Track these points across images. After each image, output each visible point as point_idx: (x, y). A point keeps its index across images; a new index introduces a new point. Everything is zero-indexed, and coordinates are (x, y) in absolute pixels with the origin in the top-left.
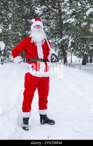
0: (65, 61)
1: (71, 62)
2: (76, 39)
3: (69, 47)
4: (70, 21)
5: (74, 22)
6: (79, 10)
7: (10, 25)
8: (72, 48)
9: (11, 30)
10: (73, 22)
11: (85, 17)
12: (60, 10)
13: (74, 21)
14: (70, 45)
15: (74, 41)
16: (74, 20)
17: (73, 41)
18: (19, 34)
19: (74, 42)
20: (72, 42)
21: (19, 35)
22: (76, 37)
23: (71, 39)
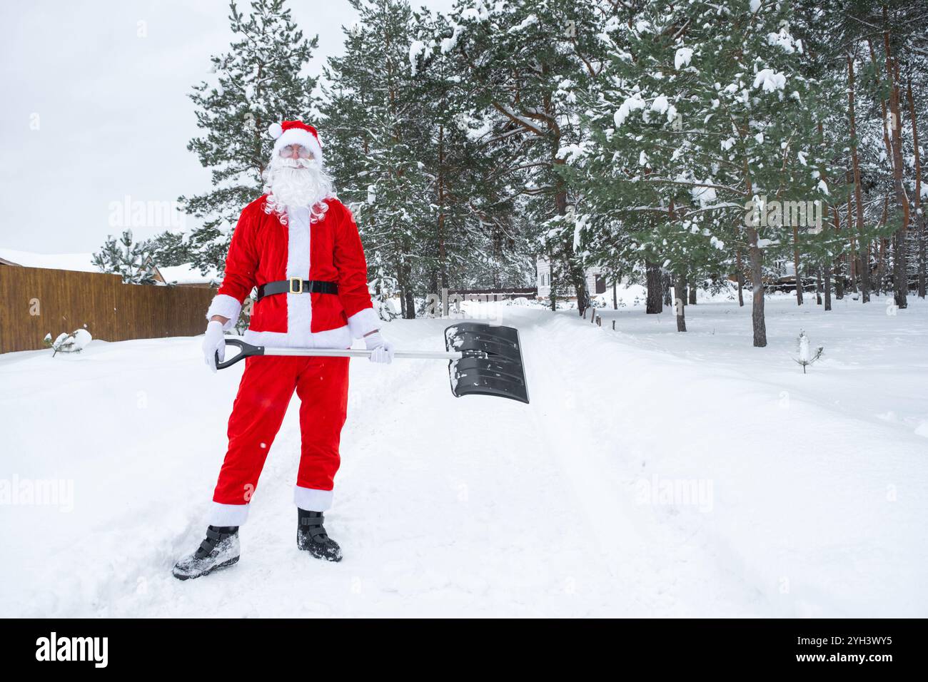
0: (584, 303)
1: (616, 308)
2: (598, 218)
3: (575, 248)
4: (571, 153)
5: (586, 155)
6: (605, 113)
7: (371, 188)
8: (586, 253)
9: (375, 203)
10: (582, 157)
11: (609, 131)
12: (552, 122)
13: (583, 154)
14: (577, 241)
15: (593, 227)
16: (585, 149)
17: (589, 226)
18: (401, 214)
19: (591, 230)
20: (583, 232)
21: (403, 218)
22: (599, 211)
23: (580, 218)
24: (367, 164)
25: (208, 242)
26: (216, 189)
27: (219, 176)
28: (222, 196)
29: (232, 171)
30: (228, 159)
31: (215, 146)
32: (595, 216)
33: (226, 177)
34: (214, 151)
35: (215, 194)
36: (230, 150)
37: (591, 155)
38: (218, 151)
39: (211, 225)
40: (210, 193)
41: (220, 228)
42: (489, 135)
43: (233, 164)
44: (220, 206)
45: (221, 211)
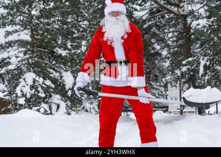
2: (213, 59)
3: (200, 75)
4: (199, 25)
5: (207, 25)
7: (84, 43)
8: (207, 78)
9: (86, 51)
10: (204, 26)
14: (201, 71)
15: (210, 63)
16: (207, 22)
17: (208, 63)
19: (209, 65)
20: (205, 66)
22: (213, 55)
23: (203, 59)
24: (81, 30)
25: (5, 68)
26: (7, 40)
27: (8, 33)
28: (10, 44)
29: (16, 31)
30: (16, 24)
31: (10, 18)
32: (211, 58)
33: (12, 34)
34: (9, 20)
35: (6, 43)
36: (17, 20)
37: (209, 26)
38: (12, 20)
39: (5, 59)
40: (4, 42)
41: (11, 61)
42: (147, 15)
43: (18, 27)
44: (8, 50)
45: (9, 52)
